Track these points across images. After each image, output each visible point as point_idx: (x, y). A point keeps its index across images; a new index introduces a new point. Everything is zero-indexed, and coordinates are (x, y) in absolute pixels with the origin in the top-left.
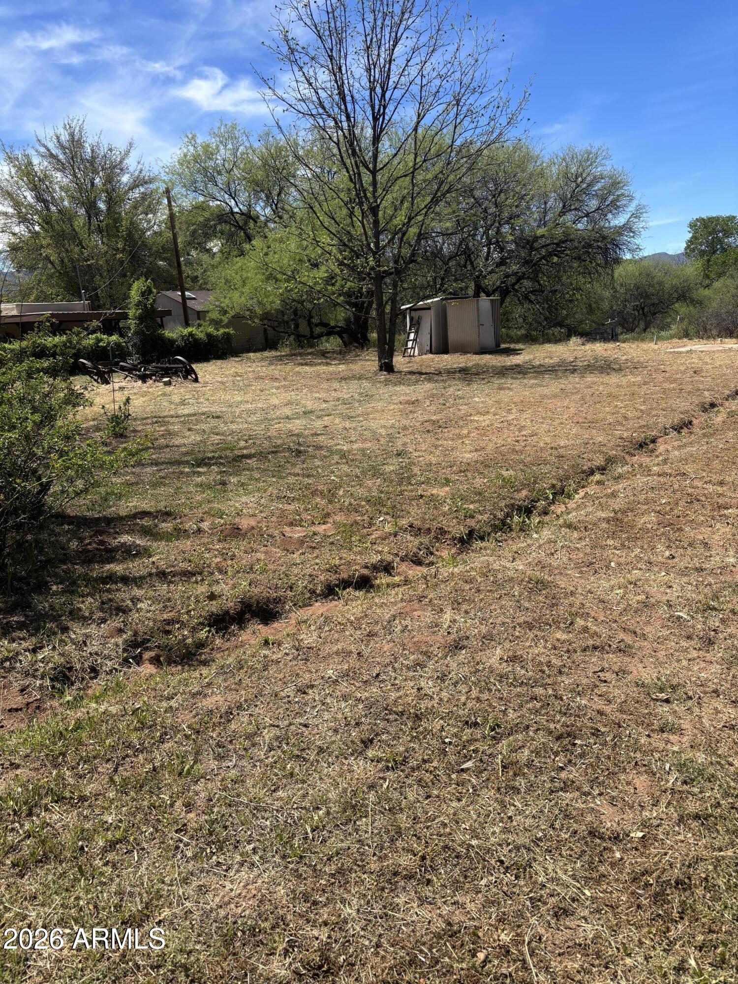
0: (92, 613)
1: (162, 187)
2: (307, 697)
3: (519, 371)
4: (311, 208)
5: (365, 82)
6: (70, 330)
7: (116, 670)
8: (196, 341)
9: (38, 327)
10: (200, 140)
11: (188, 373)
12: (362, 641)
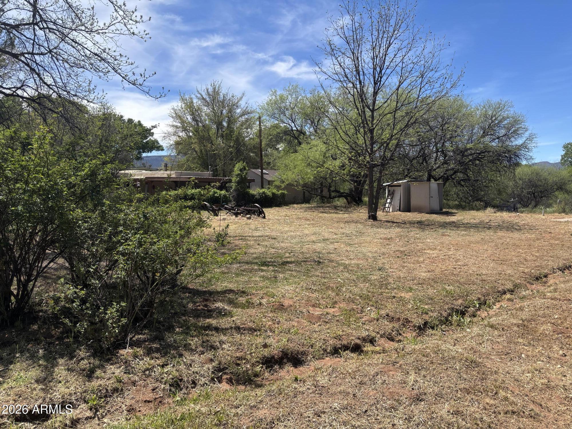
0: (196, 347)
1: (257, 116)
2: (321, 420)
3: (455, 225)
4: (336, 129)
5: (371, 65)
6: (204, 186)
7: (207, 384)
8: (266, 196)
9: (188, 184)
10: (279, 93)
11: (260, 213)
12: (356, 387)
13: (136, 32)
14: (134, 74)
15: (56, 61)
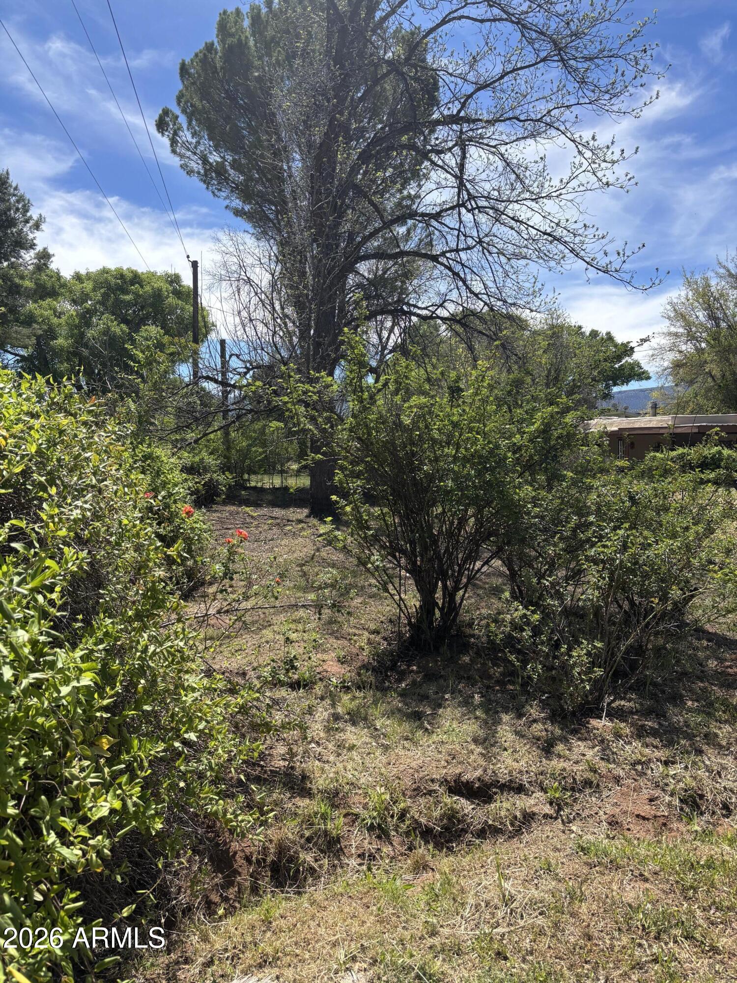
0: (729, 744)
9: (706, 441)
13: (611, 180)
14: (606, 254)
15: (487, 254)
